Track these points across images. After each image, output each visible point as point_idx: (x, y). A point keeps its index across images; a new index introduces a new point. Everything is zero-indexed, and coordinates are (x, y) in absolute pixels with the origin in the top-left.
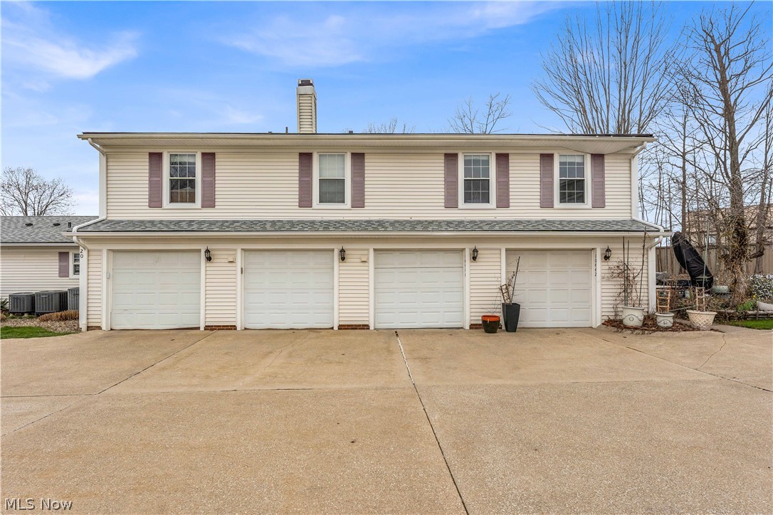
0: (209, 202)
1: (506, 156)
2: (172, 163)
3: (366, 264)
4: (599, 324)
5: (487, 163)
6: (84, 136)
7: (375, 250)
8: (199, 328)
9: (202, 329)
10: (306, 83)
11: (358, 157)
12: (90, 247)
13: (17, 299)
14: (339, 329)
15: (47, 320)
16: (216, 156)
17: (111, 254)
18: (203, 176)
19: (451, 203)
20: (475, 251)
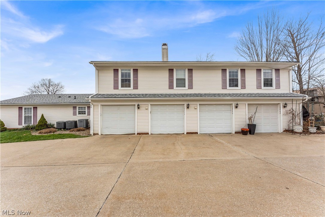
0: (136, 87)
1: (244, 70)
2: (122, 73)
3: (196, 110)
4: (282, 131)
5: (237, 72)
6: (91, 63)
7: (200, 104)
8: (135, 134)
9: (136, 134)
10: (165, 45)
11: (190, 71)
12: (94, 104)
13: (59, 123)
14: (187, 134)
15: (73, 131)
16: (138, 70)
17: (102, 106)
18: (134, 77)
19: (224, 87)
20: (237, 104)
